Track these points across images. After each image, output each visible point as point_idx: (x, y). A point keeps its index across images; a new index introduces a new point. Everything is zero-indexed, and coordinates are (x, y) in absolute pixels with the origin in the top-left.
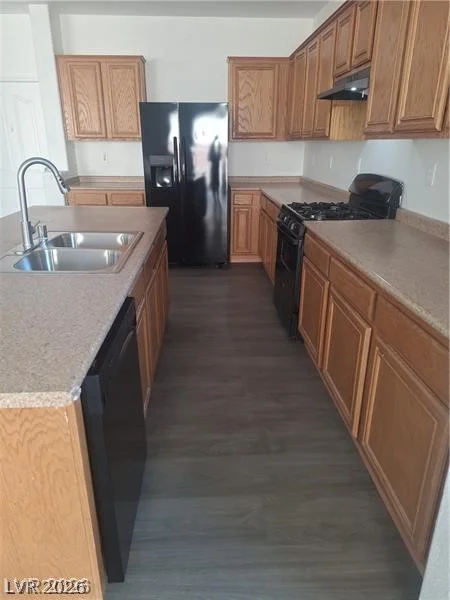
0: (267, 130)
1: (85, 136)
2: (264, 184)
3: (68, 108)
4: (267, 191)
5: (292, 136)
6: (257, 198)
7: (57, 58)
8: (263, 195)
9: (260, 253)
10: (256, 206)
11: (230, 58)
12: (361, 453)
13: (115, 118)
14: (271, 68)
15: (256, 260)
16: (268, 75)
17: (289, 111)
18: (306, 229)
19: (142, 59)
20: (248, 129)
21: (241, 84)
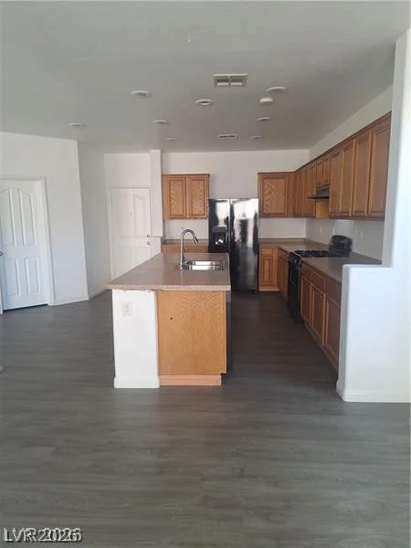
0: (282, 212)
1: (173, 217)
2: (281, 243)
3: (165, 202)
4: (281, 246)
5: (296, 215)
6: (276, 251)
7: (162, 176)
8: (280, 249)
9: (279, 285)
10: (275, 256)
11: (259, 173)
12: (325, 352)
13: (192, 207)
14: (283, 178)
15: (276, 289)
16: (282, 181)
17: (295, 201)
18: (303, 262)
19: (209, 175)
20: (270, 211)
21: (266, 186)
